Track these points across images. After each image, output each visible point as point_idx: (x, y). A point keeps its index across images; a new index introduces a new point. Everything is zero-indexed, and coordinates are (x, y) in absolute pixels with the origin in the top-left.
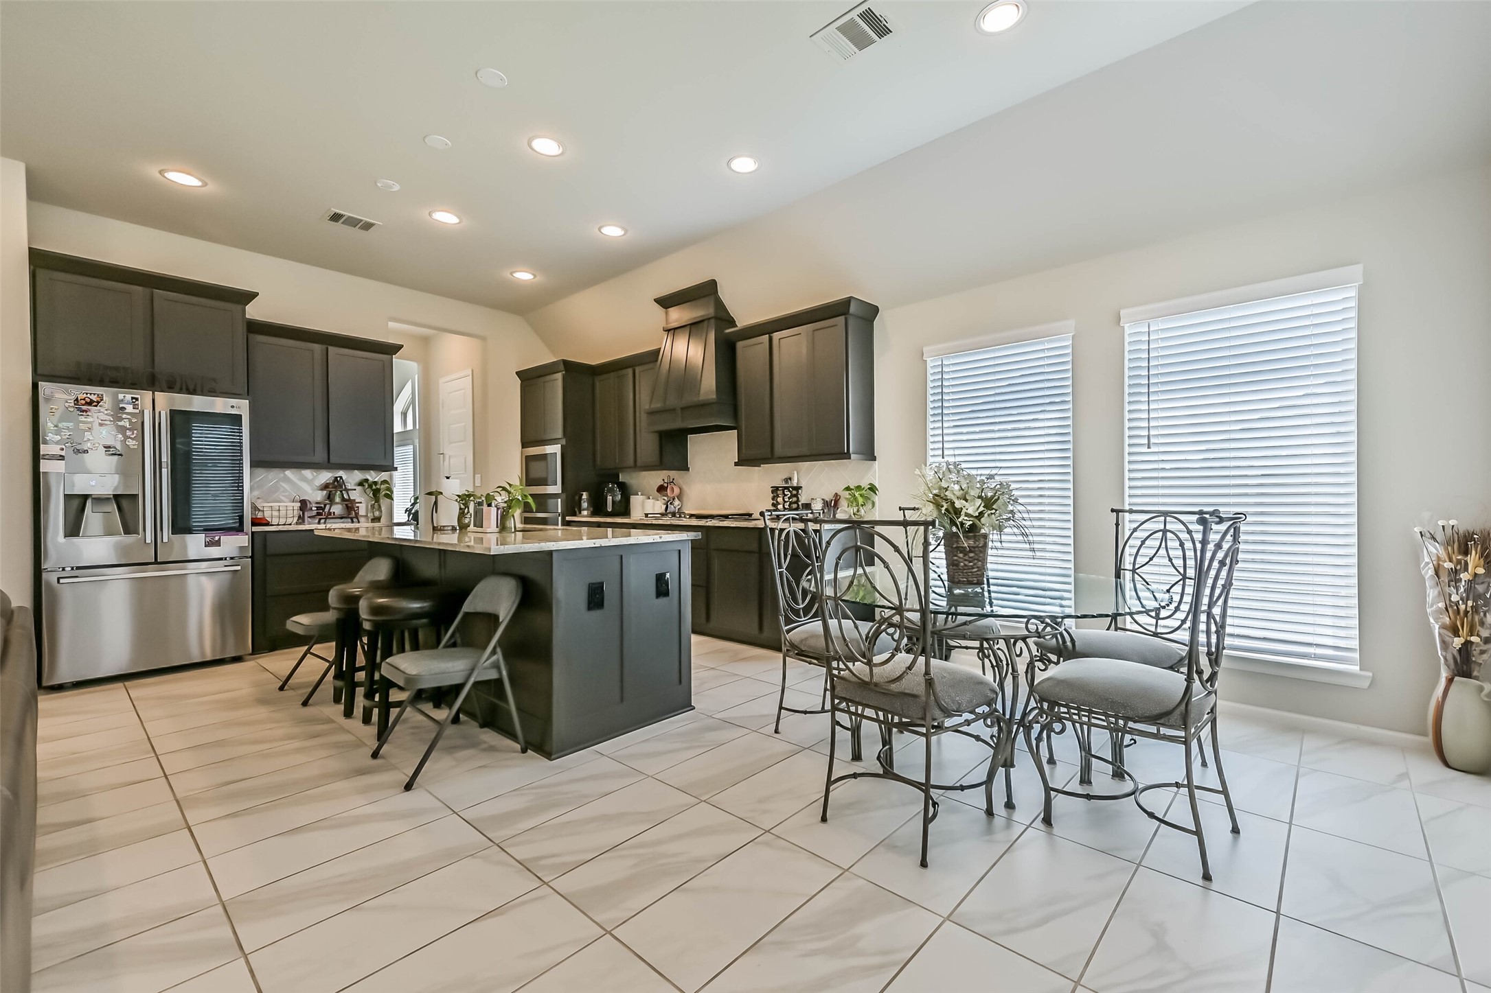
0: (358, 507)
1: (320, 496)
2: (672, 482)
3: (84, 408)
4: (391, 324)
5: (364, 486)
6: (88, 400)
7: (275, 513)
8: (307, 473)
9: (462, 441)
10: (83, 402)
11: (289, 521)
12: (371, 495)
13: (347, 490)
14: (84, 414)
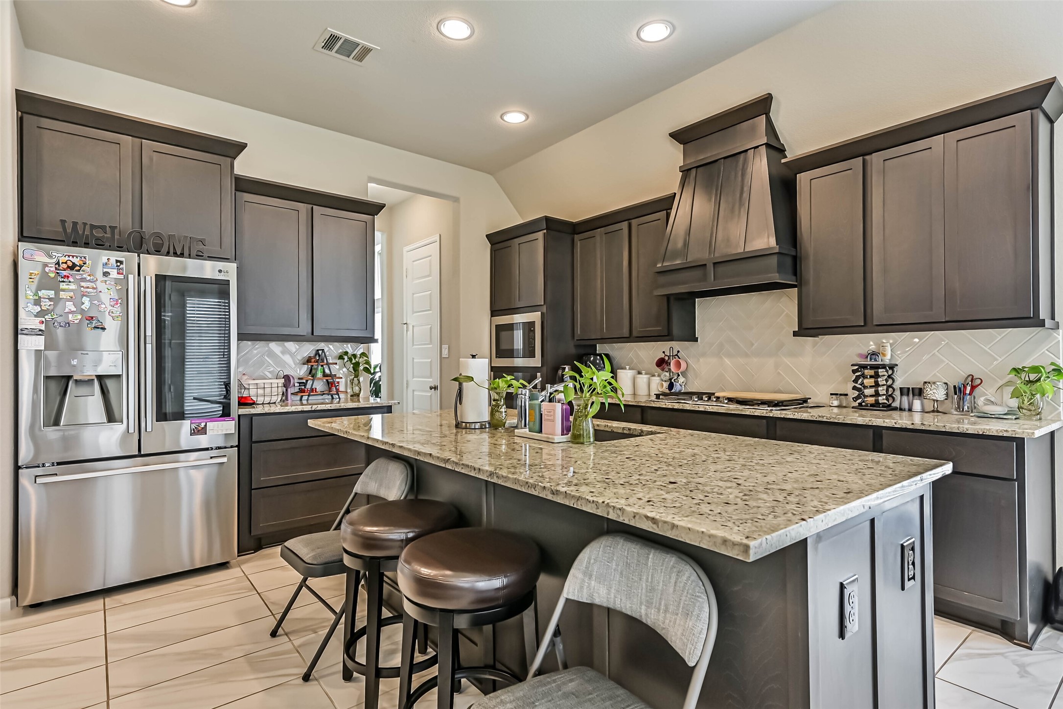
0: (338, 383)
1: (303, 371)
2: (677, 355)
3: (65, 273)
4: (371, 185)
5: (344, 359)
6: (70, 264)
7: (260, 391)
8: (291, 346)
9: (428, 310)
10: (65, 266)
11: (274, 399)
12: (351, 369)
13: (328, 364)
14: (66, 280)
